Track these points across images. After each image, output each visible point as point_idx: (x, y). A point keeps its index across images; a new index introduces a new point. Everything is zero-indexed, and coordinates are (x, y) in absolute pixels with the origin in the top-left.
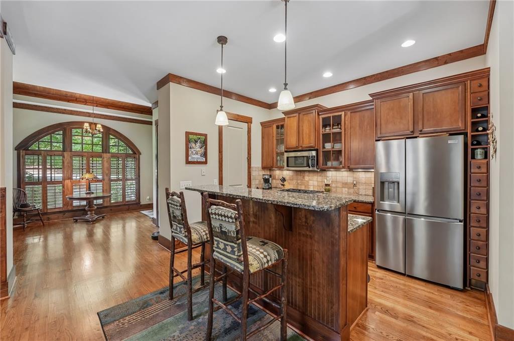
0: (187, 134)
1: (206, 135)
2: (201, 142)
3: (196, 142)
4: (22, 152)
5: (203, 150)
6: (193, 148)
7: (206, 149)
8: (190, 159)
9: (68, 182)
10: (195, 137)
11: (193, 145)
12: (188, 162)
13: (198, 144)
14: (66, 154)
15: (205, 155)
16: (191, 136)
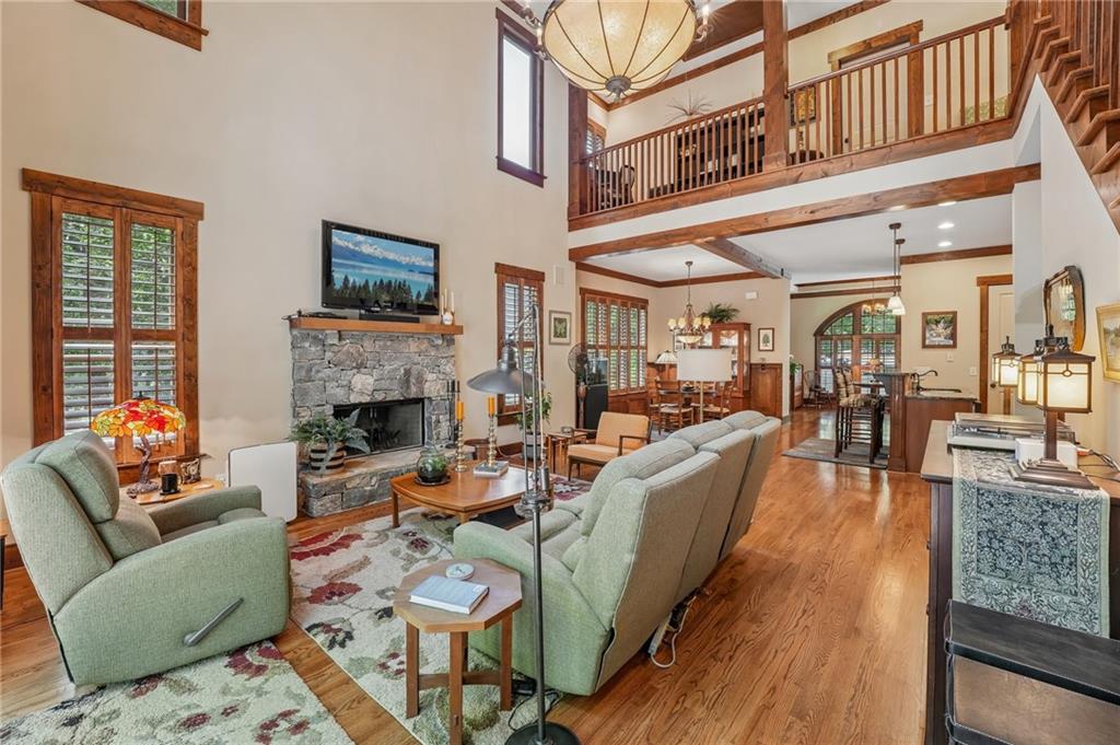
0: (924, 315)
1: (955, 313)
2: (945, 322)
3: (937, 322)
4: (819, 338)
5: (949, 331)
6: (933, 329)
7: (955, 329)
8: (927, 342)
9: (856, 368)
10: (936, 317)
11: (934, 327)
12: (924, 346)
13: (941, 325)
14: (854, 337)
15: (953, 336)
16: (929, 317)
